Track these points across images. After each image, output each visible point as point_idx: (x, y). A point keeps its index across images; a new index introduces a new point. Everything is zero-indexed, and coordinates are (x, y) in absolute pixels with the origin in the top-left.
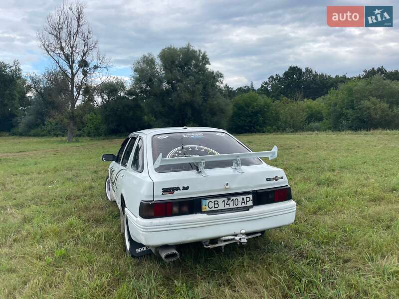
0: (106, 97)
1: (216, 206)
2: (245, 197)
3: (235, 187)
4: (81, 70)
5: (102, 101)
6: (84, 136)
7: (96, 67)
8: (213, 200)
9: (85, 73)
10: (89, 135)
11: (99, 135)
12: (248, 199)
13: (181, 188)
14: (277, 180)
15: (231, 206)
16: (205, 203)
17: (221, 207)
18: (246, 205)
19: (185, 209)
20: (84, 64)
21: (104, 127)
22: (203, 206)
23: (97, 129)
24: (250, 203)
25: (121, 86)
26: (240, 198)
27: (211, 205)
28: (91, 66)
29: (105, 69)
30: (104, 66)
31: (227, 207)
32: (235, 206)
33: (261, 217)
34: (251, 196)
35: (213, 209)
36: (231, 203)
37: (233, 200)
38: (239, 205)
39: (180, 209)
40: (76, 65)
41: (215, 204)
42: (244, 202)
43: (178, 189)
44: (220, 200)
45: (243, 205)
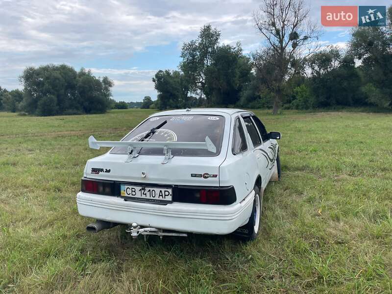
0: (316, 68)
1: (134, 193)
2: (163, 190)
3: (153, 178)
4: (291, 43)
5: (312, 73)
6: (292, 109)
7: (306, 38)
8: (131, 187)
9: (295, 46)
10: (297, 108)
11: (307, 108)
12: (167, 193)
13: (105, 170)
14: (205, 177)
15: (148, 197)
16: (123, 188)
17: (138, 195)
18: (164, 199)
19: (107, 190)
20: (294, 36)
21: (312, 100)
22: (122, 191)
23: (306, 101)
24: (169, 198)
25: (335, 54)
26: (157, 190)
27: (129, 191)
28: (301, 37)
29: (316, 38)
30: (315, 35)
31: (144, 196)
32: (152, 198)
33: (178, 216)
34: (170, 191)
35: (131, 196)
36: (148, 194)
37: (150, 191)
38: (157, 198)
39: (104, 189)
40: (286, 39)
41: (132, 191)
42: (162, 195)
43: (102, 170)
44: (138, 188)
45: (161, 198)
